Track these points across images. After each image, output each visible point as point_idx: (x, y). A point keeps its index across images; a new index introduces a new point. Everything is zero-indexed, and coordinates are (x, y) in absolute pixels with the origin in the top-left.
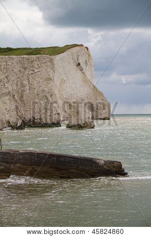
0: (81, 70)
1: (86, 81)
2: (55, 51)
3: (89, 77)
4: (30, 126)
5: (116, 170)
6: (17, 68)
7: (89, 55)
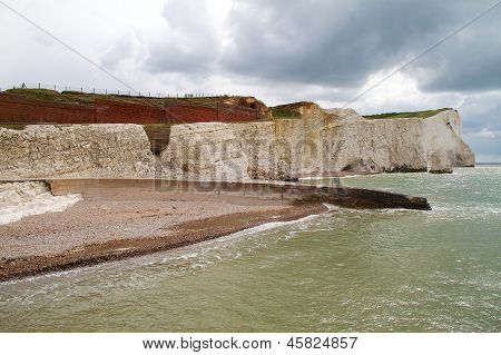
0: (451, 128)
1: (454, 136)
2: (429, 114)
3: (457, 134)
4: (402, 171)
5: (422, 205)
6: (392, 128)
7: (458, 116)
